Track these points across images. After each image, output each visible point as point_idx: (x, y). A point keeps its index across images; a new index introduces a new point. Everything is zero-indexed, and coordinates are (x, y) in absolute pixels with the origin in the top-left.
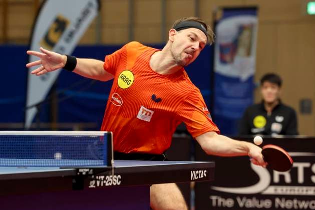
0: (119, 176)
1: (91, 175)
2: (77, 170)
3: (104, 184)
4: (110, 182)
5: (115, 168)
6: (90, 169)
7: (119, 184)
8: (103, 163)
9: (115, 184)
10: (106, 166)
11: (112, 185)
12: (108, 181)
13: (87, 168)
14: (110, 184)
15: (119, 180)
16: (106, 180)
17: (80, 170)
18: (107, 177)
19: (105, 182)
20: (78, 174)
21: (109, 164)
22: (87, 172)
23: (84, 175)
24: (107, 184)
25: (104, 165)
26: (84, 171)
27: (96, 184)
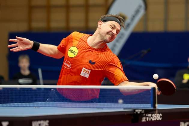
0: (161, 115)
1: (143, 114)
2: (134, 110)
3: (151, 119)
4: (155, 118)
5: (158, 110)
6: (142, 110)
7: (160, 119)
8: (150, 106)
9: (158, 119)
10: (152, 108)
11: (157, 120)
12: (153, 118)
13: (140, 109)
14: (155, 119)
15: (161, 117)
16: (153, 117)
17: (136, 111)
18: (153, 115)
19: (152, 118)
20: (135, 113)
21: (155, 107)
22: (141, 112)
23: (138, 114)
24: (153, 120)
25: (151, 107)
26: (138, 111)
27: (146, 119)
